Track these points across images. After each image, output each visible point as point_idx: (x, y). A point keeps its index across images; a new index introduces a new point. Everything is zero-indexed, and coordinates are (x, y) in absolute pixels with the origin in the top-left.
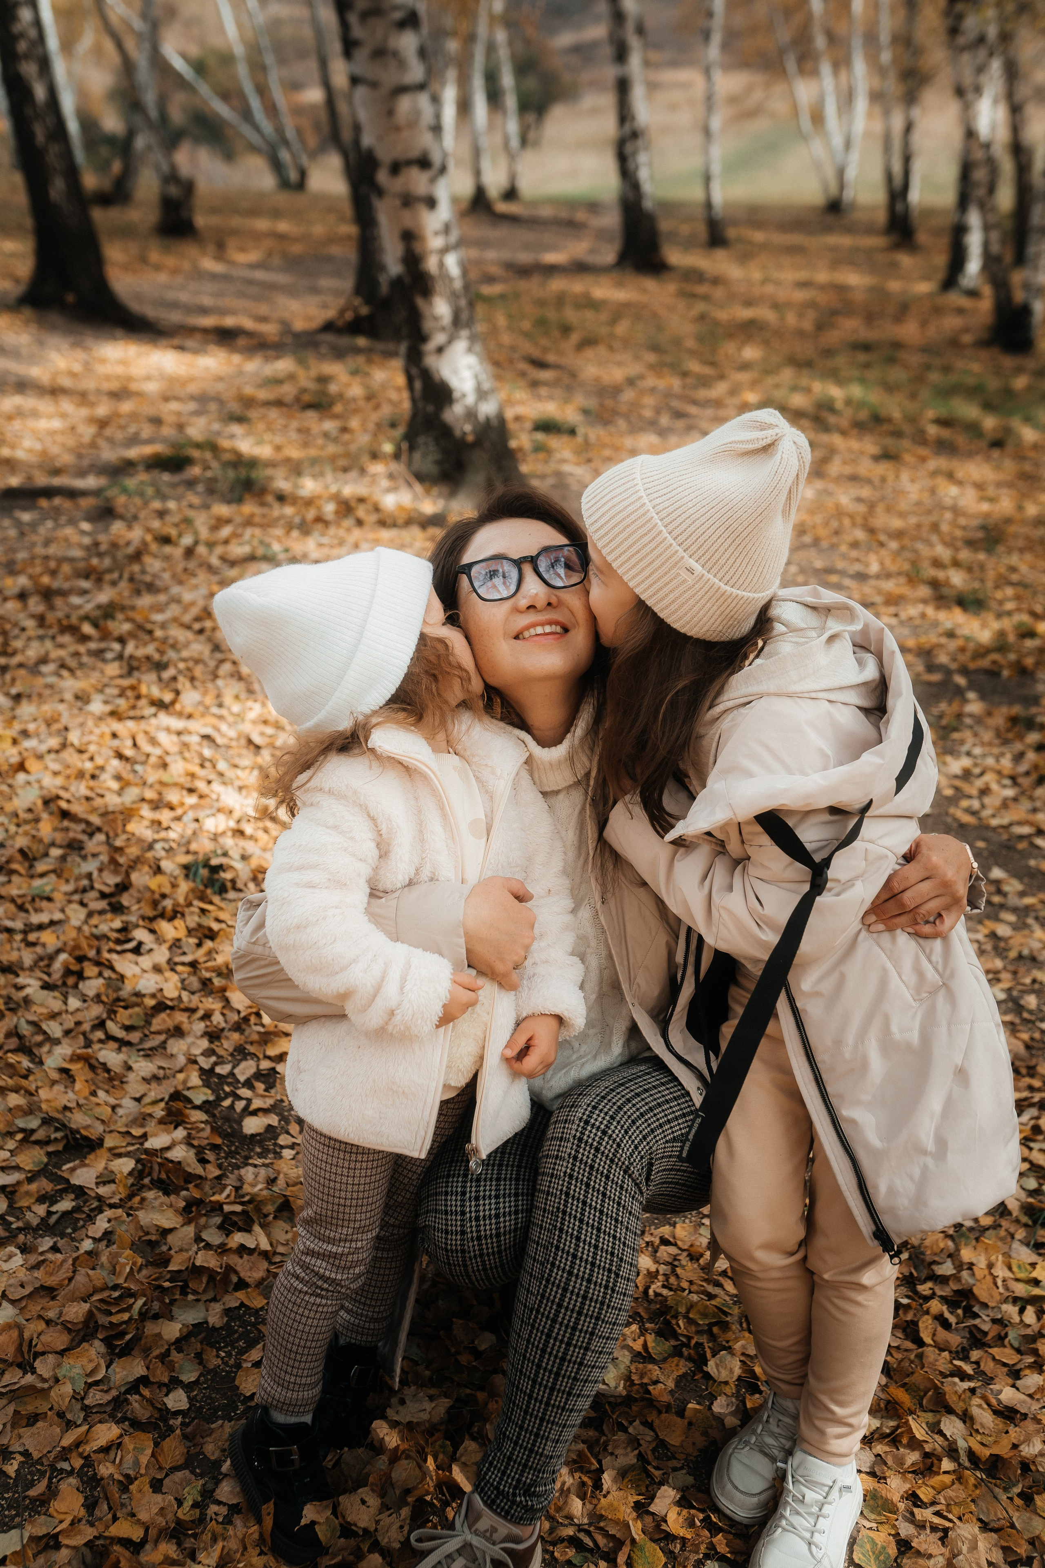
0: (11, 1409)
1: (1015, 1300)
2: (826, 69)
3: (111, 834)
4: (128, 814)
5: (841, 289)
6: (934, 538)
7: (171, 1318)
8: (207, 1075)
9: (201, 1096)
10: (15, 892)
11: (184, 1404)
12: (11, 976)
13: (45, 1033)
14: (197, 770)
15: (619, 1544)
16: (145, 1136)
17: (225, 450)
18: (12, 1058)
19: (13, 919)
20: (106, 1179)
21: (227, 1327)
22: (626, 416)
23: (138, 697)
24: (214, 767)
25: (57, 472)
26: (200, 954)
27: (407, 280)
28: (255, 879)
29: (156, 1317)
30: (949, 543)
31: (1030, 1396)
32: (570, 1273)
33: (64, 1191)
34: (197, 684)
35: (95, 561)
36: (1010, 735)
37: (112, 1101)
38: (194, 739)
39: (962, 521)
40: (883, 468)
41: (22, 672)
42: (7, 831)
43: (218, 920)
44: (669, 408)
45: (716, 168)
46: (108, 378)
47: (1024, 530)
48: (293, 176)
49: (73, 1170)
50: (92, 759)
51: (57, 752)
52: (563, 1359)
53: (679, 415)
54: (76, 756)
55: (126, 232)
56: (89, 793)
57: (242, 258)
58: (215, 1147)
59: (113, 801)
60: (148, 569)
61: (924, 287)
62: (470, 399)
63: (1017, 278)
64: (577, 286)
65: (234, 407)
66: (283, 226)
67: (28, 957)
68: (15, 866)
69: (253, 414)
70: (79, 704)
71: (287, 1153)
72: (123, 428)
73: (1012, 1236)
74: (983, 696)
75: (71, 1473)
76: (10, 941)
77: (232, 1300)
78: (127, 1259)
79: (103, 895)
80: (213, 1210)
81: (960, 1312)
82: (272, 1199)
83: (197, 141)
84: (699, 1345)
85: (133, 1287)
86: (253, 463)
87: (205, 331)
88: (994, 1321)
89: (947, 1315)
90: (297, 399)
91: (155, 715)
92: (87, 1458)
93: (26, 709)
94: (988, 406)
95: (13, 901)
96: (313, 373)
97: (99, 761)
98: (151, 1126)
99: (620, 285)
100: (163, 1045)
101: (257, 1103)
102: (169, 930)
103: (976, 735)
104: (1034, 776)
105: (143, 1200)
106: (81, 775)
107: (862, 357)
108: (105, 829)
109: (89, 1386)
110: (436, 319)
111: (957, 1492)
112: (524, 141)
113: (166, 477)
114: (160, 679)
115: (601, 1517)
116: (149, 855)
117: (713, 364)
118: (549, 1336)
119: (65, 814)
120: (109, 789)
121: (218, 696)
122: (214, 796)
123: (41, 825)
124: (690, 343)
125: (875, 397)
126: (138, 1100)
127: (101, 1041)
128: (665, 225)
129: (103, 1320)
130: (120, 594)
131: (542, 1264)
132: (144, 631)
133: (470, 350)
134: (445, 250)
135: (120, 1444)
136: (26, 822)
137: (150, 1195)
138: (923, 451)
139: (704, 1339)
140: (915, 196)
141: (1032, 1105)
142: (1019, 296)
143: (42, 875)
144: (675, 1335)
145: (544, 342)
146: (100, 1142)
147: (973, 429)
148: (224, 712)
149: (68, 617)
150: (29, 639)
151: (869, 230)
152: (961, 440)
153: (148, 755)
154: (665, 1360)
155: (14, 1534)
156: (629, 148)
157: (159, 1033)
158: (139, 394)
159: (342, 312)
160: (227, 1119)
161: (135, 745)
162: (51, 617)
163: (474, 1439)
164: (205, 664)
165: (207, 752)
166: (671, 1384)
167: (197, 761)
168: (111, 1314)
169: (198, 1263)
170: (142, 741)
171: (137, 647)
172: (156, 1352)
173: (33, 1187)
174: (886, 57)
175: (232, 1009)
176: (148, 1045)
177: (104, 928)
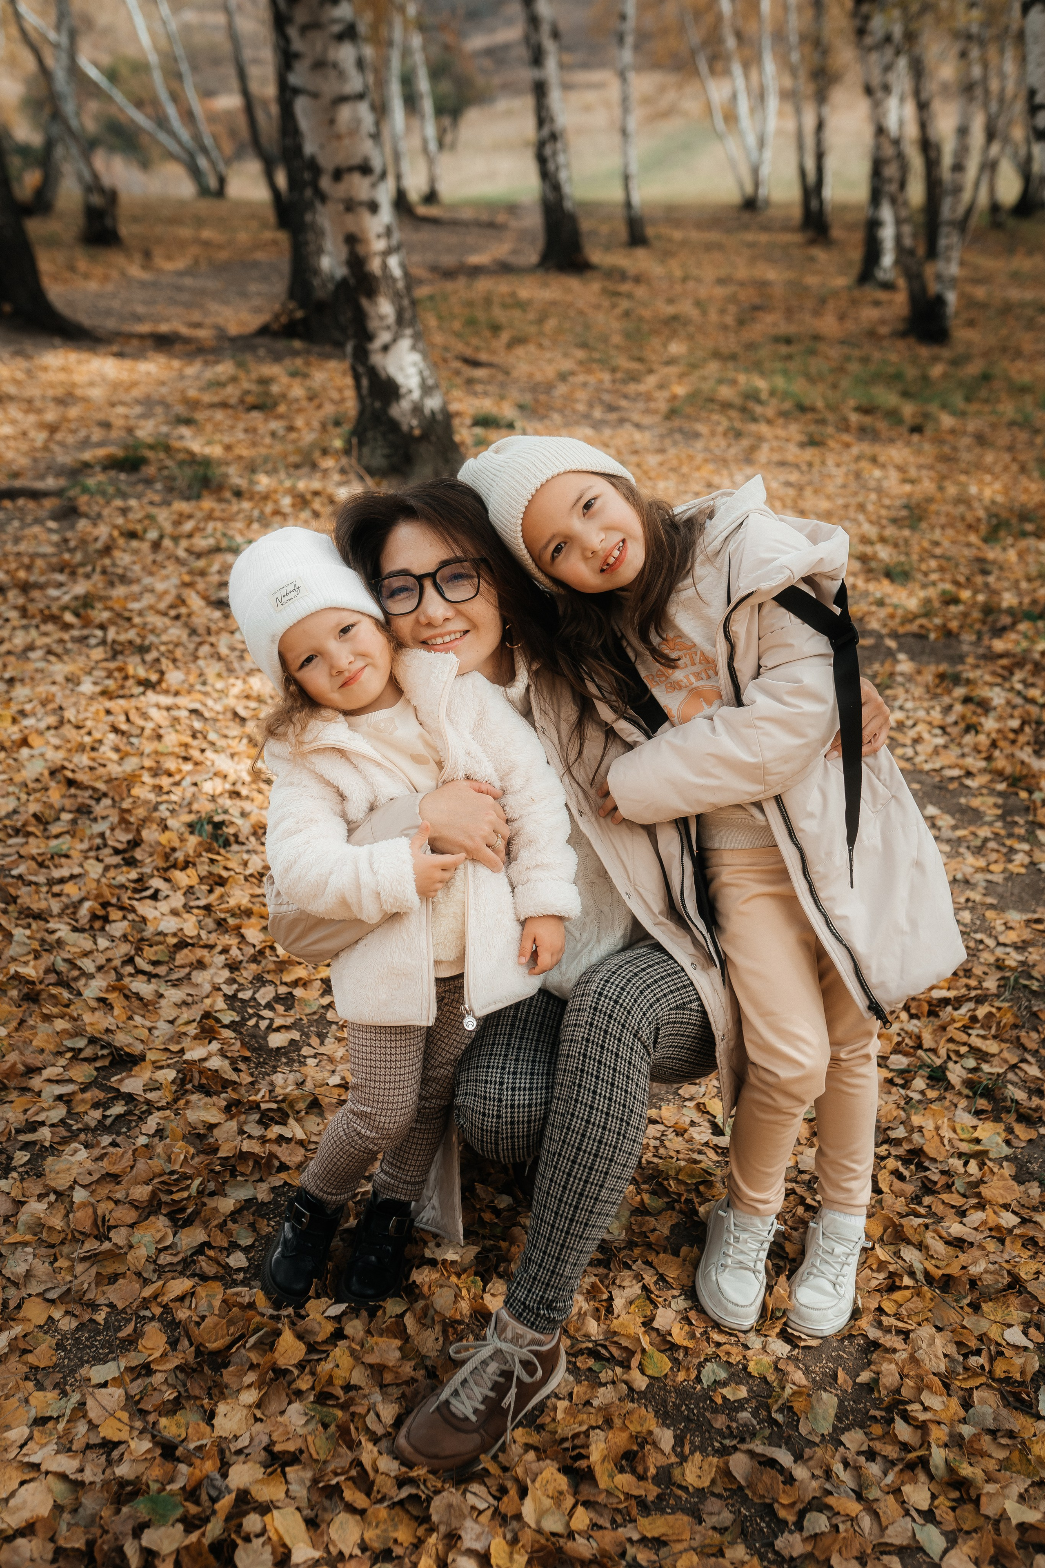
0: (93, 1271)
1: (960, 1155)
2: (737, 69)
3: (117, 798)
4: (131, 780)
5: (762, 285)
6: (861, 517)
7: (225, 1195)
8: (231, 1000)
9: (228, 1017)
10: (34, 851)
11: (244, 1263)
12: (42, 923)
13: (80, 969)
14: (189, 740)
15: (632, 1353)
16: (182, 1051)
17: (178, 450)
18: (54, 991)
19: (36, 875)
20: (153, 1086)
21: (274, 1201)
22: (561, 411)
23: (126, 678)
24: (205, 738)
25: (16, 475)
26: (212, 899)
27: (352, 281)
28: (255, 834)
29: (212, 1194)
30: (875, 522)
31: (976, 1229)
32: (588, 1122)
33: (115, 1098)
34: (179, 664)
35: (67, 556)
36: (939, 691)
37: (148, 1024)
38: (184, 714)
39: (887, 501)
40: (809, 454)
41: (12, 659)
42: (19, 799)
43: (226, 868)
44: (601, 402)
45: (634, 168)
46: (52, 385)
47: (945, 508)
48: (212, 183)
49: (121, 1081)
50: (89, 733)
51: (56, 728)
52: (581, 1195)
53: (611, 408)
54: (74, 732)
55: (53, 242)
56: (92, 764)
57: (169, 266)
58: (246, 1059)
59: (115, 770)
60: (119, 562)
61: (841, 281)
62: (416, 395)
63: (929, 270)
64: (502, 287)
65: (180, 409)
66: (207, 234)
67: (55, 906)
68: (31, 829)
69: (199, 416)
70: (70, 685)
71: (311, 1062)
72: (74, 432)
73: (956, 1106)
74: (912, 658)
75: (153, 1318)
76: (37, 892)
77: (277, 1180)
78: (181, 1150)
79: (117, 852)
80: (251, 1108)
81: (913, 1167)
82: (303, 1098)
83: (112, 149)
84: (689, 1201)
85: (189, 1171)
86: (206, 462)
87: (141, 337)
88: (943, 1173)
89: (901, 1169)
90: (242, 401)
91: (144, 693)
92: (165, 1307)
93: (21, 692)
94: (906, 394)
95: (33, 858)
96: (254, 375)
97: (97, 735)
98: (186, 1043)
99: (545, 285)
100: (188, 976)
101: (278, 1022)
102: (182, 878)
103: (907, 691)
104: (962, 725)
105: (187, 1102)
106: (81, 748)
107: (784, 349)
108: (111, 794)
109: (160, 1251)
110: (382, 318)
111: (916, 1304)
112: (441, 145)
113: (123, 476)
114: (144, 661)
115: (615, 1333)
116: (156, 815)
117: (640, 360)
118: (569, 1175)
119: (71, 783)
120: (110, 760)
121: (201, 675)
122: (209, 763)
123: (50, 792)
124: (616, 339)
125: (799, 386)
126: (172, 1022)
127: (131, 975)
128: (585, 225)
129: (165, 1198)
130: (95, 585)
131: (563, 1115)
132: (124, 618)
133: (414, 348)
134: (387, 253)
135: (193, 1294)
136: (35, 791)
137: (194, 1098)
138: (846, 438)
139: (693, 1196)
140: (830, 193)
141: (970, 1000)
142: (933, 288)
143: (57, 836)
144: (667, 1193)
145: (475, 341)
146: (142, 1058)
147: (893, 416)
148: (208, 688)
149: (48, 607)
150: (14, 628)
151: (785, 228)
152: (882, 425)
153: (143, 729)
154: (660, 1213)
155: (112, 1365)
156: (548, 150)
157: (182, 967)
158: (85, 400)
159: (277, 317)
160: (253, 1036)
161: (128, 720)
162: (32, 608)
163: (500, 1276)
164: (185, 647)
165: (198, 725)
166: (666, 1232)
167: (189, 733)
168: (172, 1193)
169: (244, 1149)
170: (134, 716)
171: (118, 633)
172: (215, 1223)
173: (88, 1095)
174: (795, 57)
175: (248, 943)
176: (174, 976)
177: (121, 879)
